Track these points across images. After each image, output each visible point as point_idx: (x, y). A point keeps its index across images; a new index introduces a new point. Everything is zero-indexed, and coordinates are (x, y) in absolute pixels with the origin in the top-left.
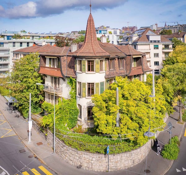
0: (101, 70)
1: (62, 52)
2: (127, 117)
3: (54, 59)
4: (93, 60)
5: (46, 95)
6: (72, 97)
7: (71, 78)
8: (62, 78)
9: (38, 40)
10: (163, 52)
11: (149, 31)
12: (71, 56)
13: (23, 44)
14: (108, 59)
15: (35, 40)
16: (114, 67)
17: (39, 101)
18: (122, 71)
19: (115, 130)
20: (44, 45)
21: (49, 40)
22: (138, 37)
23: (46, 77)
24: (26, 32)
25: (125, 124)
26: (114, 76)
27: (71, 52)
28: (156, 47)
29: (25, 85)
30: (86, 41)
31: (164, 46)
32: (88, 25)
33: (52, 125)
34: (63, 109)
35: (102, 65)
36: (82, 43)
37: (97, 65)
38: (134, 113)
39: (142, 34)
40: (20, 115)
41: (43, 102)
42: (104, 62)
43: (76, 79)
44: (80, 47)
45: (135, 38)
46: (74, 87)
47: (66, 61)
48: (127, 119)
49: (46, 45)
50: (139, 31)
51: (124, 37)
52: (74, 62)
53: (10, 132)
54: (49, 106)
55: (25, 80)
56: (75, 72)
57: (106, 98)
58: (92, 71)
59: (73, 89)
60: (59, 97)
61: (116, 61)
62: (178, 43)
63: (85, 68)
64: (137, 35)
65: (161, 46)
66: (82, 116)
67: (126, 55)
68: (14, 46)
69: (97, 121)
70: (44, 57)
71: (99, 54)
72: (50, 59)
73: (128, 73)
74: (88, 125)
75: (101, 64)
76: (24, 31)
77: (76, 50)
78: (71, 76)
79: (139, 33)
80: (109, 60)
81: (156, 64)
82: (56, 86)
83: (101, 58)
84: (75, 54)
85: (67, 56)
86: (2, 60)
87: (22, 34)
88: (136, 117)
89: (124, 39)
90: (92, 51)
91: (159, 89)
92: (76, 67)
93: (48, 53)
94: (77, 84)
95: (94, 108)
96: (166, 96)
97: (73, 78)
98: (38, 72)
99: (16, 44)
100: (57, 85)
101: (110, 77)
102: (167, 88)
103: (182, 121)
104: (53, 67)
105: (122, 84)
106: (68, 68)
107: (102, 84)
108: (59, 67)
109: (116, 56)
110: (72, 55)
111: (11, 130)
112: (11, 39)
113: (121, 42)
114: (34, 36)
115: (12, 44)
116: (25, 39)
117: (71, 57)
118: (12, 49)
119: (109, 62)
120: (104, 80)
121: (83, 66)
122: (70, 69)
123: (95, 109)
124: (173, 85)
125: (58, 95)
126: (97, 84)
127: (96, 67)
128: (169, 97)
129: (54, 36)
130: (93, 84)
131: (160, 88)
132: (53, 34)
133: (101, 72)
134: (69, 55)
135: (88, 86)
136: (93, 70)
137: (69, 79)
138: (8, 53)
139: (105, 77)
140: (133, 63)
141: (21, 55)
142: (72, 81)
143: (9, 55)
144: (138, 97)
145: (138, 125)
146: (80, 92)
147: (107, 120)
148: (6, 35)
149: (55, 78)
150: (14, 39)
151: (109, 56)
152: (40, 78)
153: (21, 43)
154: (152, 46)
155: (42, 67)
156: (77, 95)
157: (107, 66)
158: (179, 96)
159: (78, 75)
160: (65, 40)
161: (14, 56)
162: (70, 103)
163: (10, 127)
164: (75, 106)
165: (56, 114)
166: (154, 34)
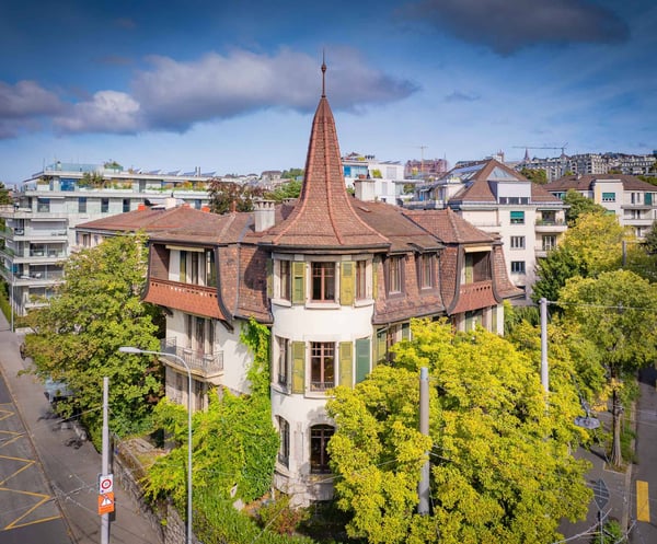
0: (360, 295)
1: (225, 230)
2: (460, 477)
3: (195, 255)
4: (331, 259)
5: (169, 376)
6: (256, 390)
7: (253, 323)
8: (222, 321)
9: (158, 192)
10: (537, 233)
11: (496, 169)
12: (252, 245)
13: (110, 204)
14: (382, 256)
15: (149, 193)
16: (402, 285)
17: (144, 396)
18: (429, 299)
19: (413, 527)
20: (173, 209)
21: (192, 193)
22: (462, 186)
23: (171, 314)
24: (121, 168)
25: (451, 506)
26: (402, 316)
27: (254, 230)
28: (518, 219)
29: (95, 342)
30: (308, 192)
31: (540, 215)
32: (315, 137)
33: (183, 493)
34: (224, 433)
35: (362, 276)
36: (293, 201)
37: (344, 279)
38: (485, 464)
39: (476, 177)
40: (83, 438)
41: (161, 398)
42: (369, 269)
43: (270, 328)
44: (286, 213)
45: (453, 189)
46: (262, 355)
47: (237, 262)
48: (460, 485)
49: (177, 207)
50: (466, 169)
51: (420, 186)
52: (265, 266)
53: (42, 506)
54: (177, 417)
55: (95, 325)
56: (267, 303)
57: (378, 401)
58: (326, 298)
59: (259, 359)
60: (211, 386)
61: (410, 265)
62: (581, 206)
63: (301, 291)
64: (458, 181)
65: (532, 216)
66: (291, 457)
67: (443, 243)
68: (82, 210)
69: (349, 493)
70: (161, 249)
71: (351, 238)
72: (183, 254)
73: (448, 306)
74: (313, 493)
75: (358, 275)
76: (115, 166)
77: (272, 223)
78: (253, 316)
79: (463, 173)
80: (388, 261)
81: (517, 269)
82: (201, 346)
83: (361, 254)
84: (267, 240)
85: (242, 244)
86: (45, 254)
87: (108, 174)
88: (495, 480)
89: (418, 192)
90: (327, 229)
91: (560, 362)
92: (272, 283)
93: (176, 233)
94: (276, 344)
95: (334, 441)
96: (582, 384)
97: (259, 323)
98: (143, 295)
99: (88, 203)
100: (207, 342)
101: (388, 319)
102: (583, 355)
103: (619, 461)
104: (194, 283)
105: (435, 347)
106: (244, 287)
107: (362, 345)
108: (214, 283)
109: (411, 248)
110: (255, 241)
111: (47, 497)
112: (73, 189)
113: (410, 200)
114: (145, 180)
115: (76, 204)
116: (116, 188)
117: (254, 250)
118: (77, 219)
119: (384, 266)
120: (368, 331)
121: (294, 284)
122: (250, 291)
123: (338, 443)
124: (600, 344)
125: (209, 381)
126: (346, 346)
127: (344, 285)
128: (591, 388)
129: (207, 182)
130: (332, 344)
131: (562, 360)
132: (204, 176)
133: (358, 303)
134: (248, 240)
135: (314, 353)
136: (330, 297)
137: (246, 326)
138: (63, 231)
139: (373, 321)
140: (463, 271)
141: (96, 240)
142: (257, 335)
143: (65, 238)
144: (495, 398)
145: (500, 509)
146: (286, 374)
147: (384, 493)
148: (58, 177)
149: (200, 320)
150: (82, 190)
151: (388, 247)
152: (150, 318)
153: (105, 202)
154: (505, 214)
155: (155, 280)
156: (275, 385)
157: (378, 280)
158: (613, 380)
159: (278, 314)
160: (241, 192)
161: (77, 242)
162: (251, 413)
163: (46, 484)
164: (267, 424)
165: (200, 451)
166: (510, 178)
